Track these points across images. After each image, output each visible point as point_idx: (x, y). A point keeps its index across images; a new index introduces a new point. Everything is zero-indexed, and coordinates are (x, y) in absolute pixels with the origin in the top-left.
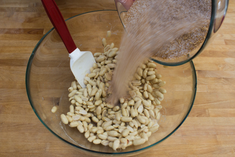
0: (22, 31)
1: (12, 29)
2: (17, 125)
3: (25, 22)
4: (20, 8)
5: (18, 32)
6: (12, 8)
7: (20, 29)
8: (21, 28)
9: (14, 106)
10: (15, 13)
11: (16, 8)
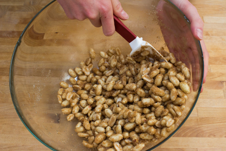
0: (15, 34)
1: (4, 32)
2: (8, 148)
3: (19, 23)
4: (13, 7)
5: (11, 36)
6: (5, 6)
7: (13, 32)
8: (15, 30)
9: (5, 124)
10: (8, 13)
11: (9, 6)
